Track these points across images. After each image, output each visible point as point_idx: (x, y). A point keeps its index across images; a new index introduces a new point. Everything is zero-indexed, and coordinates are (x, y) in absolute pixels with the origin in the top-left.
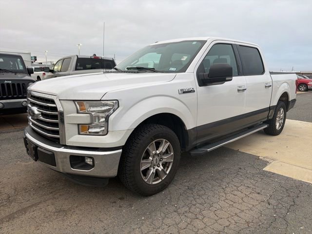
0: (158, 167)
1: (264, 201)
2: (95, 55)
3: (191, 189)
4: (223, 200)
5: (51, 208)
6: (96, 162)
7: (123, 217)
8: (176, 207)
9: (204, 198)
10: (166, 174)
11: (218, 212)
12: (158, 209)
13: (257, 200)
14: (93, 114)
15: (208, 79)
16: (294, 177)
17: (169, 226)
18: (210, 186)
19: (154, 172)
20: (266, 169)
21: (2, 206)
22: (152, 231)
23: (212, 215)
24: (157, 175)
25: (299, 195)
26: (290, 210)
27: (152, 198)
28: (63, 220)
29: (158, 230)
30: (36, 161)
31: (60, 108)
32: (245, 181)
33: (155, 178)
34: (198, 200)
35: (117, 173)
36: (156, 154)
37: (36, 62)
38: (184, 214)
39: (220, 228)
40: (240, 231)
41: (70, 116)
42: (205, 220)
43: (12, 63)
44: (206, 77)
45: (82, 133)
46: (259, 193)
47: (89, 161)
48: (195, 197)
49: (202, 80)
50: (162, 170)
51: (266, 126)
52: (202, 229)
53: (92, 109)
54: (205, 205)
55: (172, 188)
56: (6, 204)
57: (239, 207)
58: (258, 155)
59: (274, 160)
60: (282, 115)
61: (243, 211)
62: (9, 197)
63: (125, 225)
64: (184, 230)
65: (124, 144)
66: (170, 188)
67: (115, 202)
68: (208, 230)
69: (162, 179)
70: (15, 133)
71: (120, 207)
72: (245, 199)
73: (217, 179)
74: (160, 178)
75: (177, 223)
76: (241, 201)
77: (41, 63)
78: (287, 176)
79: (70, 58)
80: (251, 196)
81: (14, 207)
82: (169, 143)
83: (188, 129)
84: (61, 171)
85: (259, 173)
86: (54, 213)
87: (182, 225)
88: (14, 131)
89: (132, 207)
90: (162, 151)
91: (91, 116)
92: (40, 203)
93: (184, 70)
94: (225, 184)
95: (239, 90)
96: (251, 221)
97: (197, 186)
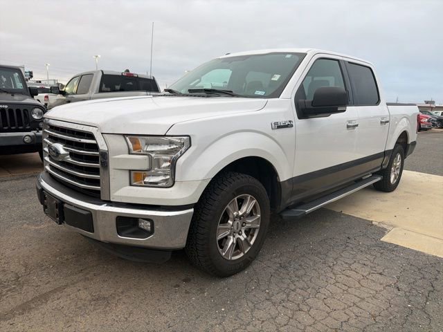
0: (239, 234)
1: (390, 286)
2: (128, 71)
3: (285, 267)
4: (332, 282)
5: (84, 294)
6: (156, 227)
7: (194, 308)
8: (268, 293)
9: (306, 280)
10: (249, 245)
11: (329, 301)
12: (243, 296)
13: (381, 284)
14: (153, 155)
15: (311, 109)
16: (426, 252)
17: (263, 321)
18: (311, 263)
19: (235, 242)
20: (385, 239)
21: (9, 290)
22: (239, 328)
23: (320, 304)
24: (238, 246)
25: (438, 277)
26: (430, 299)
27: (231, 280)
28: (105, 313)
29: (248, 327)
30: (60, 224)
31: (103, 147)
32: (358, 257)
33: (235, 250)
34: (297, 283)
35: (185, 244)
36: (238, 216)
37: (32, 79)
38: (280, 303)
39: (337, 324)
40: (365, 328)
41: (118, 159)
42: (313, 312)
43: (5, 79)
44: (309, 106)
45: (135, 183)
46: (381, 274)
47: (146, 225)
48: (293, 279)
49: (302, 109)
50: (245, 239)
51: (379, 179)
52: (310, 326)
53: (150, 148)
54: (309, 290)
55: (256, 266)
56: (14, 288)
57: (357, 294)
58: (371, 220)
59: (394, 226)
60: (398, 164)
61: (363, 299)
62: (18, 278)
63: (199, 319)
64: (286, 327)
65: (196, 201)
66: (254, 266)
67: (178, 286)
68: (319, 326)
69: (244, 253)
70: (13, 182)
71: (187, 292)
72: (364, 282)
73: (320, 253)
74: (242, 251)
75: (274, 317)
76: (358, 285)
77: (40, 82)
78: (415, 249)
79: (91, 74)
80: (370, 277)
81: (29, 293)
82: (255, 201)
83: (281, 180)
84: (102, 239)
85: (377, 245)
86: (90, 301)
87: (282, 319)
88: (11, 180)
89: (204, 293)
90: (245, 213)
91: (151, 159)
92: (67, 286)
93: (277, 94)
94: (331, 260)
95: (348, 127)
96: (377, 314)
97: (292, 263)
